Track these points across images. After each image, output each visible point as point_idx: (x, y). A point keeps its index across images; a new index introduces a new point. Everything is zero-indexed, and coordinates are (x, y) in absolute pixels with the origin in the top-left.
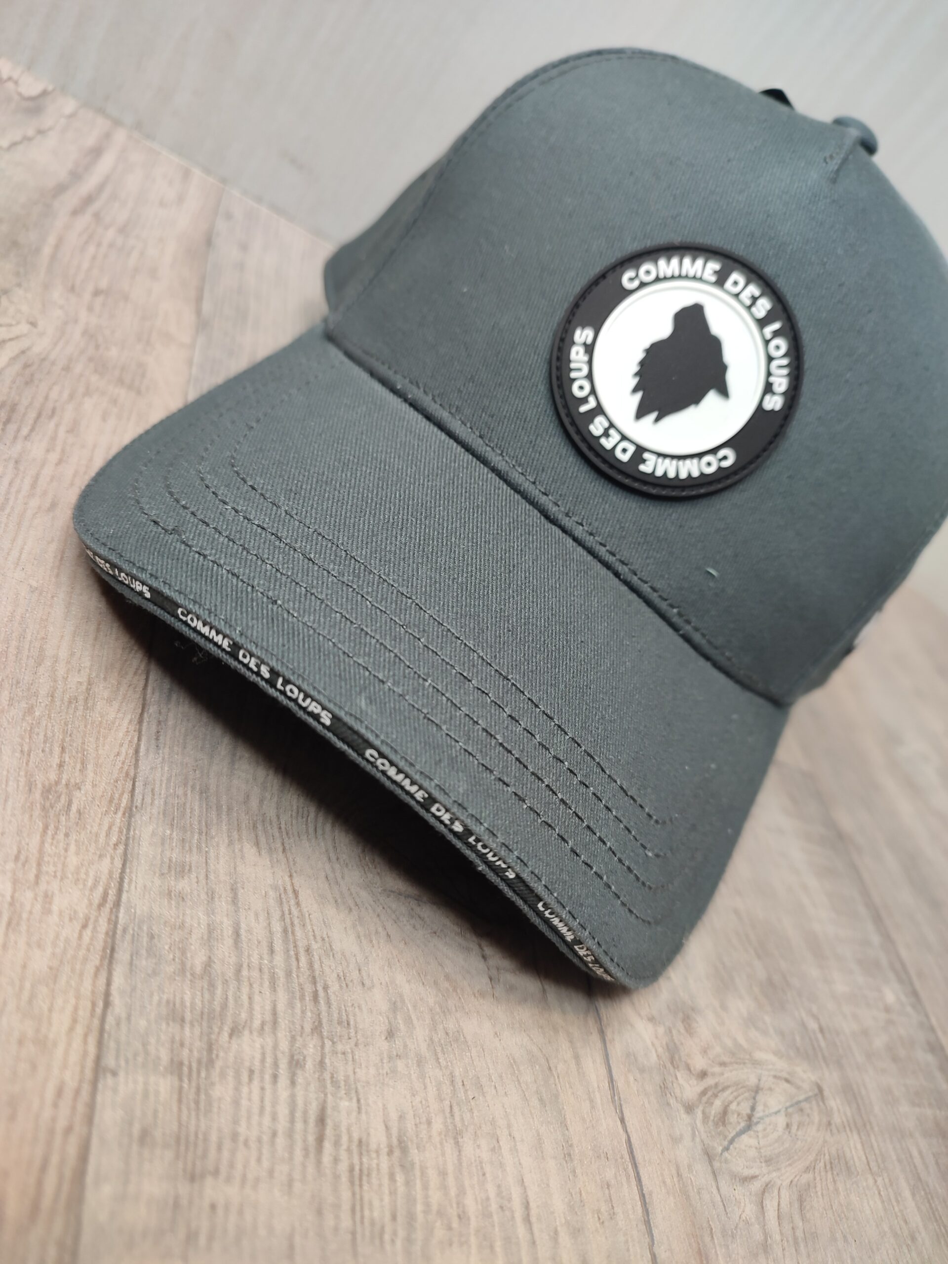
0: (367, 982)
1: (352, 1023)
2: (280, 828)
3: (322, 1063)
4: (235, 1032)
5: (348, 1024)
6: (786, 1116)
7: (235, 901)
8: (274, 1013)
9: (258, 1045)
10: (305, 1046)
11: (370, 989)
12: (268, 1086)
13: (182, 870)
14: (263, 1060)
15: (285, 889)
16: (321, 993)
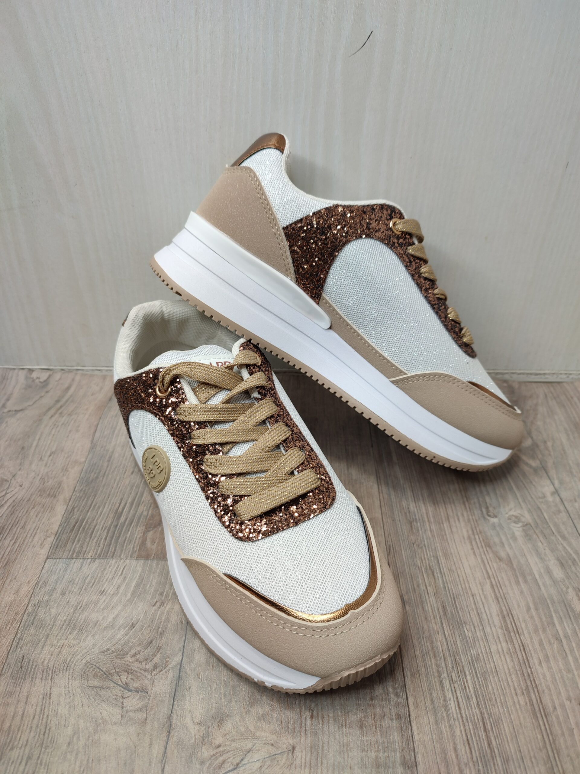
0: (67, 725)
1: (55, 741)
2: (53, 670)
3: (39, 757)
4: (12, 749)
5: (54, 742)
6: (262, 762)
7: (26, 703)
8: (27, 741)
9: (17, 752)
10: (34, 751)
11: (67, 727)
12: (17, 766)
13: (11, 694)
14: (18, 758)
15: (47, 694)
16: (47, 732)
